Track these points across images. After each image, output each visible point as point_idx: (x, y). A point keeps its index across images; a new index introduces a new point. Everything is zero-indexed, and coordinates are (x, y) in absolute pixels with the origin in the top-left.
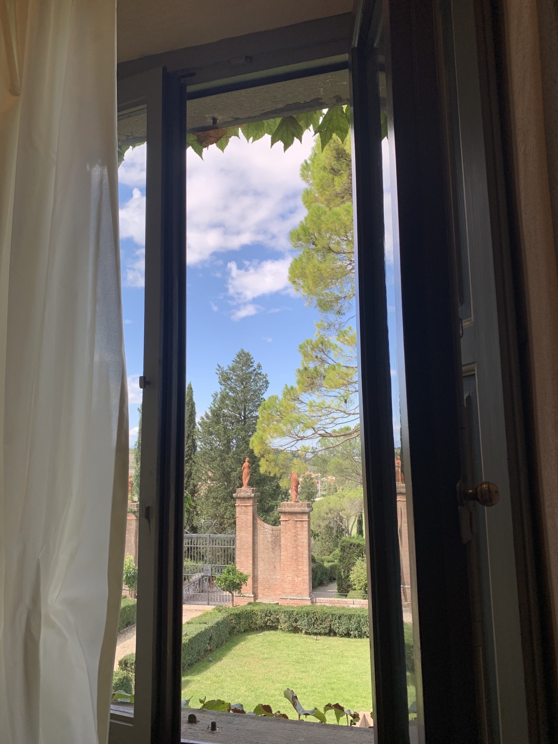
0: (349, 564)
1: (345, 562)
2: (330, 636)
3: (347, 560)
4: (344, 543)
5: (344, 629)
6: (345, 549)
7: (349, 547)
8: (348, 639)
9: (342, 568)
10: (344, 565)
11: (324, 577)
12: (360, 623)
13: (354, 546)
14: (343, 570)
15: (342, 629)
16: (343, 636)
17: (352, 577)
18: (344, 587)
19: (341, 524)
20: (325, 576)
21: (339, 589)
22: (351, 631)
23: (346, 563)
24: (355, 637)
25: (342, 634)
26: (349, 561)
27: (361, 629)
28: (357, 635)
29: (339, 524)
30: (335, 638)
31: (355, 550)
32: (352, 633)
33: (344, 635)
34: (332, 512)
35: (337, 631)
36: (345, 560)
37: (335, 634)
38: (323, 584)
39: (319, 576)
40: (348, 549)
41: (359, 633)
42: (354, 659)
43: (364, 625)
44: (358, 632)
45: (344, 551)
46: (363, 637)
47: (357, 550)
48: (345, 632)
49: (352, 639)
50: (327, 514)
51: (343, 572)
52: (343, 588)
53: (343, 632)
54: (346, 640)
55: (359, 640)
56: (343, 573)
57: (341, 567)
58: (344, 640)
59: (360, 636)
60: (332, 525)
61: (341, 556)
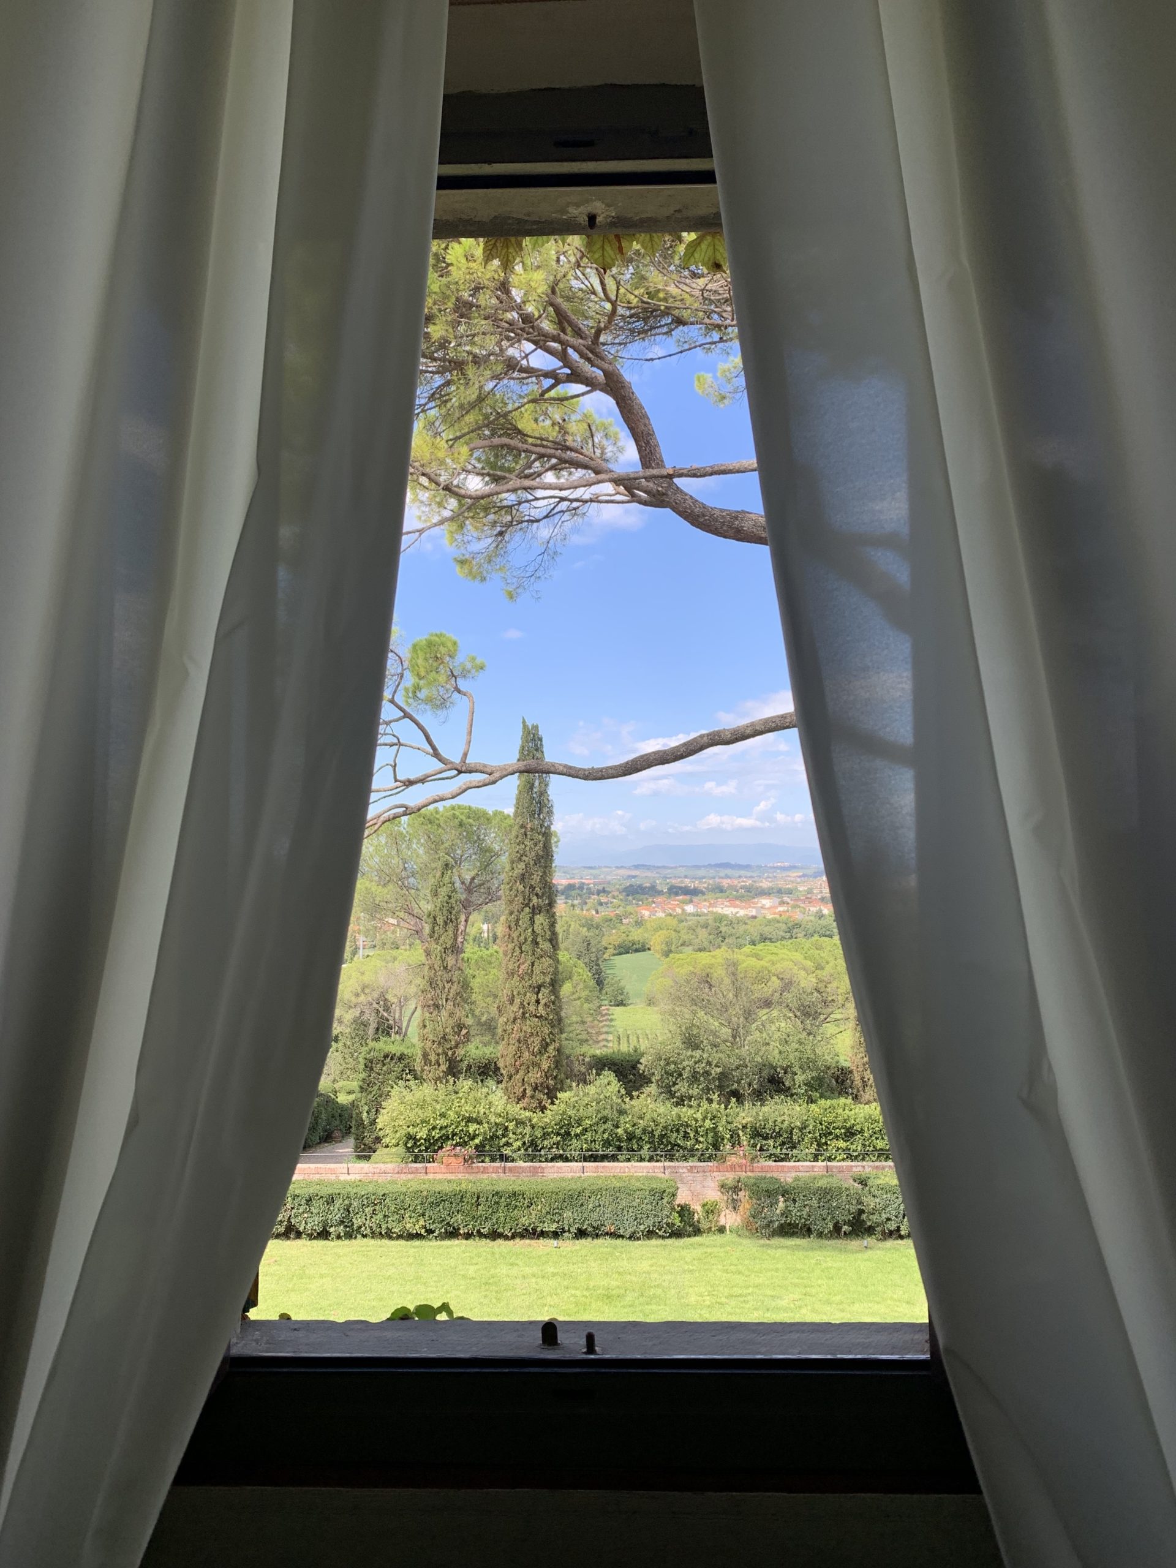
0: (381, 1096)
1: (371, 1092)
2: (288, 1238)
3: (376, 1088)
4: (372, 1054)
5: (316, 1223)
6: (374, 1065)
7: (383, 1061)
8: (326, 1242)
9: (366, 1104)
10: (370, 1097)
11: (335, 1125)
12: (351, 1209)
13: (392, 1059)
14: (366, 1108)
15: (313, 1224)
16: (315, 1238)
17: (381, 1121)
18: (367, 1142)
19: (386, 1014)
20: (338, 1122)
21: (356, 1147)
22: (332, 1226)
23: (374, 1093)
24: (339, 1237)
25: (312, 1234)
26: (379, 1089)
27: (351, 1221)
28: (342, 1234)
29: (383, 1015)
30: (299, 1242)
31: (394, 1067)
32: (332, 1230)
33: (315, 1234)
34: (367, 991)
35: (301, 1229)
36: (372, 1087)
37: (299, 1235)
38: (332, 1138)
39: (323, 1123)
40: (378, 1066)
41: (348, 1229)
42: (324, 1280)
43: (357, 1213)
44: (346, 1227)
45: (372, 1069)
46: (356, 1237)
47: (399, 1066)
48: (319, 1229)
49: (332, 1243)
50: (357, 995)
51: (367, 1112)
52: (365, 1145)
53: (315, 1230)
54: (320, 1244)
55: (347, 1242)
56: (365, 1114)
57: (363, 1101)
58: (315, 1245)
59: (349, 1236)
60: (365, 1018)
61: (364, 1079)
